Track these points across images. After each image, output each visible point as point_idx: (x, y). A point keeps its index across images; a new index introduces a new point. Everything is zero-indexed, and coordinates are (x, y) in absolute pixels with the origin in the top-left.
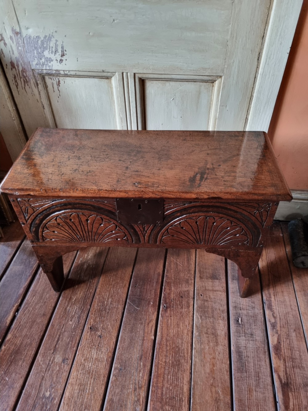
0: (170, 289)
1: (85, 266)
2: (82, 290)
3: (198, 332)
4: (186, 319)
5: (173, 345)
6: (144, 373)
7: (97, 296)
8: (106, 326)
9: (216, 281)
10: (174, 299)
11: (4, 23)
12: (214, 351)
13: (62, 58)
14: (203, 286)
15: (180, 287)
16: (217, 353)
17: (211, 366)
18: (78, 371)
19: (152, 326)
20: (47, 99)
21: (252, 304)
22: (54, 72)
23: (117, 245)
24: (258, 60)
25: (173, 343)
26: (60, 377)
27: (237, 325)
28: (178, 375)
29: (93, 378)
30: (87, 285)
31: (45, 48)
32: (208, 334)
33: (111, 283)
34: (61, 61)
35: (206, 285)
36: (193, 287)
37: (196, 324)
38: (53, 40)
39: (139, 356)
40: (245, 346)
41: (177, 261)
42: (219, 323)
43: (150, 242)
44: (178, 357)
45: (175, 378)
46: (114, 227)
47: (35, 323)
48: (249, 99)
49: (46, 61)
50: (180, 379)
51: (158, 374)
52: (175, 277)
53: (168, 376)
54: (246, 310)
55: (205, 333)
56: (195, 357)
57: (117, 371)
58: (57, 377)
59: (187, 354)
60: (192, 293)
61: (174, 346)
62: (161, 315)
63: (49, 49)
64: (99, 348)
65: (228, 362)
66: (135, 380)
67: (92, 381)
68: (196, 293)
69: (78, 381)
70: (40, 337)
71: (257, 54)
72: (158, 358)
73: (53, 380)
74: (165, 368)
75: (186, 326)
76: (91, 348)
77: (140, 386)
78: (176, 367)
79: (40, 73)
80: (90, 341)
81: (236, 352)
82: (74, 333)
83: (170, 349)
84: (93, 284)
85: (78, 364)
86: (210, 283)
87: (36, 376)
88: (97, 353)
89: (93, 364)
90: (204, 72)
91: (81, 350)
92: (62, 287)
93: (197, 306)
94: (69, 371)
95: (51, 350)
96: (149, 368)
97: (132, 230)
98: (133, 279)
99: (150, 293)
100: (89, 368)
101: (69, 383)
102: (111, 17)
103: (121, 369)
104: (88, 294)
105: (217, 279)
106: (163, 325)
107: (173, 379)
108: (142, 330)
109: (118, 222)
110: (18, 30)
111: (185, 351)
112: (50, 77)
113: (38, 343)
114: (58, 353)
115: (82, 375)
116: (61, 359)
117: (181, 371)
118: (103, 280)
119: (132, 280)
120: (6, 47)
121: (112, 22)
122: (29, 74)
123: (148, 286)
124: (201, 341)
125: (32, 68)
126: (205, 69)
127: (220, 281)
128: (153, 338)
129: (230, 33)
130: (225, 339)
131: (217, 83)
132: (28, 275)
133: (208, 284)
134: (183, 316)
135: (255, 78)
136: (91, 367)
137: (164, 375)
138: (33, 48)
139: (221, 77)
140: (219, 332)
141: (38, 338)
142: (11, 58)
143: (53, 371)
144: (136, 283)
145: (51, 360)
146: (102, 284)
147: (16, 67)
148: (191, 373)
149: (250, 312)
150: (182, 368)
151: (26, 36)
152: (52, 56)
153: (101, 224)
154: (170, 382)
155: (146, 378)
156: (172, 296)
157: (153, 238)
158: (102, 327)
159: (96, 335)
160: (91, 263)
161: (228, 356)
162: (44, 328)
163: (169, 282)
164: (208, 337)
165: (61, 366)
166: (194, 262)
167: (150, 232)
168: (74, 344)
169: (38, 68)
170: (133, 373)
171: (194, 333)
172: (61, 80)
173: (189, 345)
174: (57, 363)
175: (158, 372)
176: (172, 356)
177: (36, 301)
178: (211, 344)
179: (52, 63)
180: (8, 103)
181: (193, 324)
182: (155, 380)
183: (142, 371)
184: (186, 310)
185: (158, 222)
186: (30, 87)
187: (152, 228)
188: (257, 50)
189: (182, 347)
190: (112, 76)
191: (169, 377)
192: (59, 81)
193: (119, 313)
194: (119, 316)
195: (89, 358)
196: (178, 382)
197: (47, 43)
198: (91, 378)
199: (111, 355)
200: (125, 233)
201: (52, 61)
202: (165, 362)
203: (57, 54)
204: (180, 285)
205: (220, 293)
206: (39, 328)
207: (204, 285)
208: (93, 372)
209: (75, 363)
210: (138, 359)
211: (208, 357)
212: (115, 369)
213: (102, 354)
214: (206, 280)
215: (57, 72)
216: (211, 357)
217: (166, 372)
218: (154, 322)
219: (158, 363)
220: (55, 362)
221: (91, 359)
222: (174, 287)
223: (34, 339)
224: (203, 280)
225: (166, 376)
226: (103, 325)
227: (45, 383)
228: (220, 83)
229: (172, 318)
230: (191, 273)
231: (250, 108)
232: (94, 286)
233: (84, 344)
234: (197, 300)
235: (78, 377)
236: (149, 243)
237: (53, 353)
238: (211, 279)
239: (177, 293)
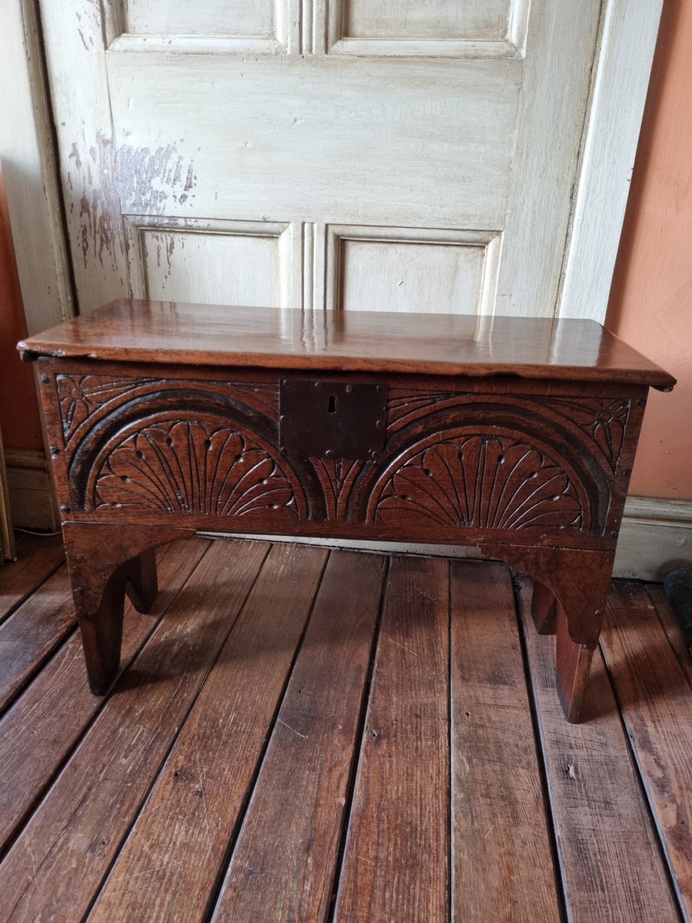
0: (386, 700)
1: (176, 648)
2: (161, 693)
3: (462, 791)
4: (431, 762)
5: (396, 820)
6: (315, 882)
7: (199, 708)
8: (217, 771)
9: (501, 686)
10: (399, 720)
11: (84, 123)
12: (510, 837)
13: (186, 193)
14: (470, 697)
15: (411, 697)
16: (517, 841)
17: (505, 873)
18: (129, 871)
19: (341, 775)
20: (143, 280)
21: (598, 737)
22: (166, 221)
24: (571, 198)
25: (396, 814)
26: (78, 884)
27: (565, 781)
28: (411, 891)
29: (170, 892)
30: (175, 686)
31: (156, 173)
32: (490, 798)
34: (184, 197)
35: (479, 693)
36: (446, 698)
37: (457, 775)
38: (175, 156)
39: (303, 843)
40: (591, 827)
41: (404, 645)
42: (518, 775)
43: (349, 519)
44: (411, 848)
45: (403, 899)
46: (267, 467)
47: (28, 759)
48: (558, 280)
49: (154, 197)
50: (420, 901)
51: (356, 886)
52: (401, 676)
53: (385, 892)
54: (585, 749)
55: (482, 796)
56: (459, 850)
57: (241, 876)
58: (68, 885)
59: (437, 839)
60: (445, 709)
61: (399, 820)
62: (366, 751)
63: (164, 173)
64: (193, 820)
65: (551, 865)
66: (290, 900)
67: (168, 897)
68: (455, 709)
69: (127, 896)
70: (37, 791)
71: (569, 187)
72: (357, 848)
73: (55, 892)
74: (375, 872)
75: (432, 777)
76: (172, 819)
77: (304, 915)
78: (407, 871)
79: (137, 223)
80: (172, 804)
81: (570, 841)
82: (130, 784)
83: (388, 828)
84: (194, 681)
85: (132, 857)
86: (489, 692)
87: (8, 881)
88: (187, 831)
89: (175, 858)
90: (466, 222)
91: (144, 823)
92: (112, 687)
93: (457, 736)
94: (104, 872)
95: (60, 820)
96: (330, 872)
97: (309, 478)
98: (295, 676)
99: (337, 706)
100: (161, 865)
101: (100, 902)
102: (291, 113)
103: (251, 873)
104: (178, 702)
105: (505, 684)
106: (371, 775)
107: (397, 899)
108: (314, 783)
109: (277, 450)
110: (109, 137)
111: (431, 835)
112: (156, 234)
113: (28, 804)
114: (80, 827)
115: (140, 881)
116: (85, 843)
117: (421, 881)
118: (220, 674)
119: (292, 678)
120: (78, 169)
121: (291, 123)
122: (116, 224)
123: (332, 692)
124: (471, 812)
125: (123, 213)
126: (467, 217)
127: (513, 688)
128: (343, 801)
129: (515, 145)
130: (538, 810)
131: (490, 248)
132: (30, 658)
133: (484, 693)
134: (421, 756)
135: (567, 235)
136: (168, 863)
137: (372, 891)
138: (133, 172)
139: (499, 232)
140: (519, 795)
141: (31, 793)
142: (84, 192)
143: (59, 870)
144: (300, 685)
145: (59, 843)
146: (215, 683)
147: (91, 210)
148: (449, 888)
149: (595, 753)
150: (423, 874)
151: (121, 149)
152: (168, 189)
153: (238, 457)
154: (391, 906)
155: (322, 894)
156: (393, 713)
157: (357, 504)
158: (207, 773)
159: (189, 790)
160: (190, 643)
161: (548, 851)
162: (51, 771)
163: (384, 685)
164: (491, 805)
165: (85, 859)
166: (445, 643)
167: (351, 483)
168: (128, 810)
169: (135, 213)
170: (286, 882)
171: (452, 795)
172: (176, 241)
173: (442, 821)
174: (73, 851)
175: (355, 883)
176: (396, 844)
177: (40, 711)
178: (501, 821)
179: (164, 201)
180: (59, 283)
181: (450, 774)
182: (348, 901)
183: (311, 878)
184: (429, 743)
185: (371, 452)
186: (110, 253)
187: (356, 472)
188: (569, 180)
189: (421, 823)
190: (281, 230)
191: (387, 895)
192: (172, 244)
193: (254, 744)
194: (253, 751)
195: (163, 842)
196: (414, 909)
197: (161, 161)
198: (166, 891)
199: (226, 836)
200: (291, 487)
201: (166, 197)
202: (376, 858)
203: (178, 183)
204: (413, 693)
205: (516, 712)
206: (36, 770)
207: (473, 694)
208: (172, 874)
209: (123, 852)
210: (300, 849)
211: (494, 852)
212: (235, 871)
213: (202, 834)
214: (477, 685)
215: (171, 222)
216: (503, 850)
217: (380, 882)
218: (346, 766)
219: (357, 860)
220: (68, 849)
221: (171, 845)
222: (398, 696)
223: (18, 795)
224: (470, 683)
225: (378, 893)
226: (210, 769)
227: (32, 899)
228: (498, 247)
229: (394, 759)
230: (440, 670)
231: (560, 300)
232: (193, 687)
233: (154, 809)
234: (457, 724)
235: (130, 886)
236: (346, 520)
237: (66, 827)
238: (491, 684)
239: (406, 707)
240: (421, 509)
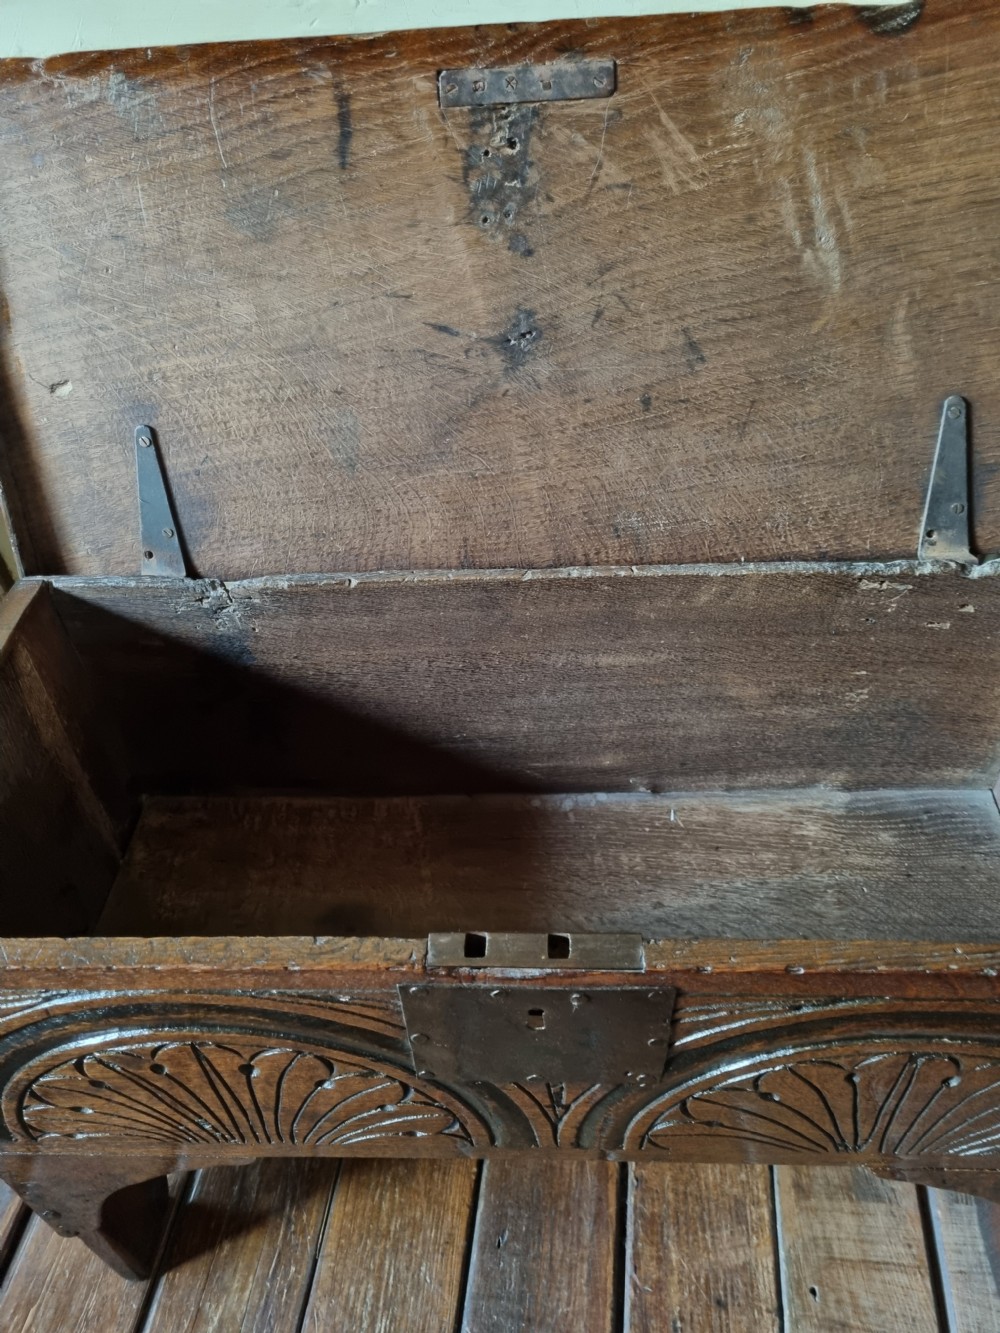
0: (660, 1260)
2: (249, 1268)
7: (318, 1304)
9: (872, 1206)
10: (687, 1317)
14: (815, 1239)
15: (706, 1248)
23: (409, 1152)
30: (273, 1242)
33: (383, 1226)
35: (831, 1230)
36: (769, 1248)
43: (585, 1144)
46: (393, 1092)
52: (681, 1188)
60: (770, 1278)
68: (789, 1279)
84: (303, 1232)
86: (849, 1222)
92: (156, 1263)
97: (492, 1104)
98: (487, 1202)
99: (569, 1283)
104: (281, 1293)
105: (878, 1197)
109: (412, 1073)
118: (349, 1208)
119: (481, 1205)
123: (558, 1242)
127: (894, 1208)
133: (839, 1226)
144: (499, 1221)
146: (343, 1232)
153: (322, 1083)
156: (675, 1298)
157: (603, 1129)
163: (653, 1215)
167: (586, 1108)
185: (634, 1077)
187: (599, 1096)
200: (451, 1112)
204: (708, 1236)
205: (903, 1279)
207: (819, 1234)
214: (826, 1204)
222: (680, 1250)
224: (813, 1202)
232: (304, 1245)
234: (795, 1323)
236: (578, 1145)
238: (851, 1199)
239: (698, 1278)
240: (747, 1135)
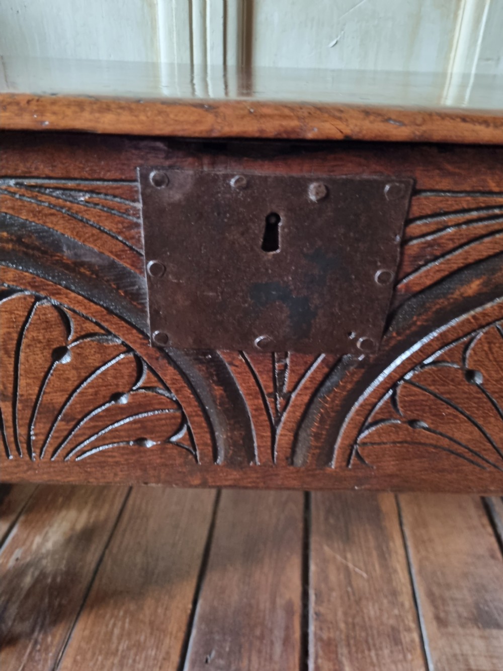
1: (28, 580)
9: (495, 632)
14: (455, 656)
15: (372, 663)
23: (139, 473)
30: (19, 659)
33: (114, 646)
35: (467, 649)
41: (346, 558)
43: (299, 460)
46: (126, 372)
52: (350, 620)
84: (47, 650)
86: (480, 644)
97: (218, 391)
98: (199, 630)
105: (498, 626)
109: (146, 337)
118: (87, 633)
119: (194, 632)
123: (254, 658)
133: (472, 646)
144: (207, 645)
146: (80, 651)
153: (59, 353)
157: (317, 436)
160: (49, 569)
163: (329, 639)
166: (402, 559)
167: (306, 399)
185: (356, 339)
187: (320, 377)
200: (180, 407)
204: (373, 653)
207: (458, 651)
214: (460, 630)
224: (450, 629)
230: (402, 605)
232: (46, 660)
236: (292, 463)
238: (478, 627)
240: (445, 442)
